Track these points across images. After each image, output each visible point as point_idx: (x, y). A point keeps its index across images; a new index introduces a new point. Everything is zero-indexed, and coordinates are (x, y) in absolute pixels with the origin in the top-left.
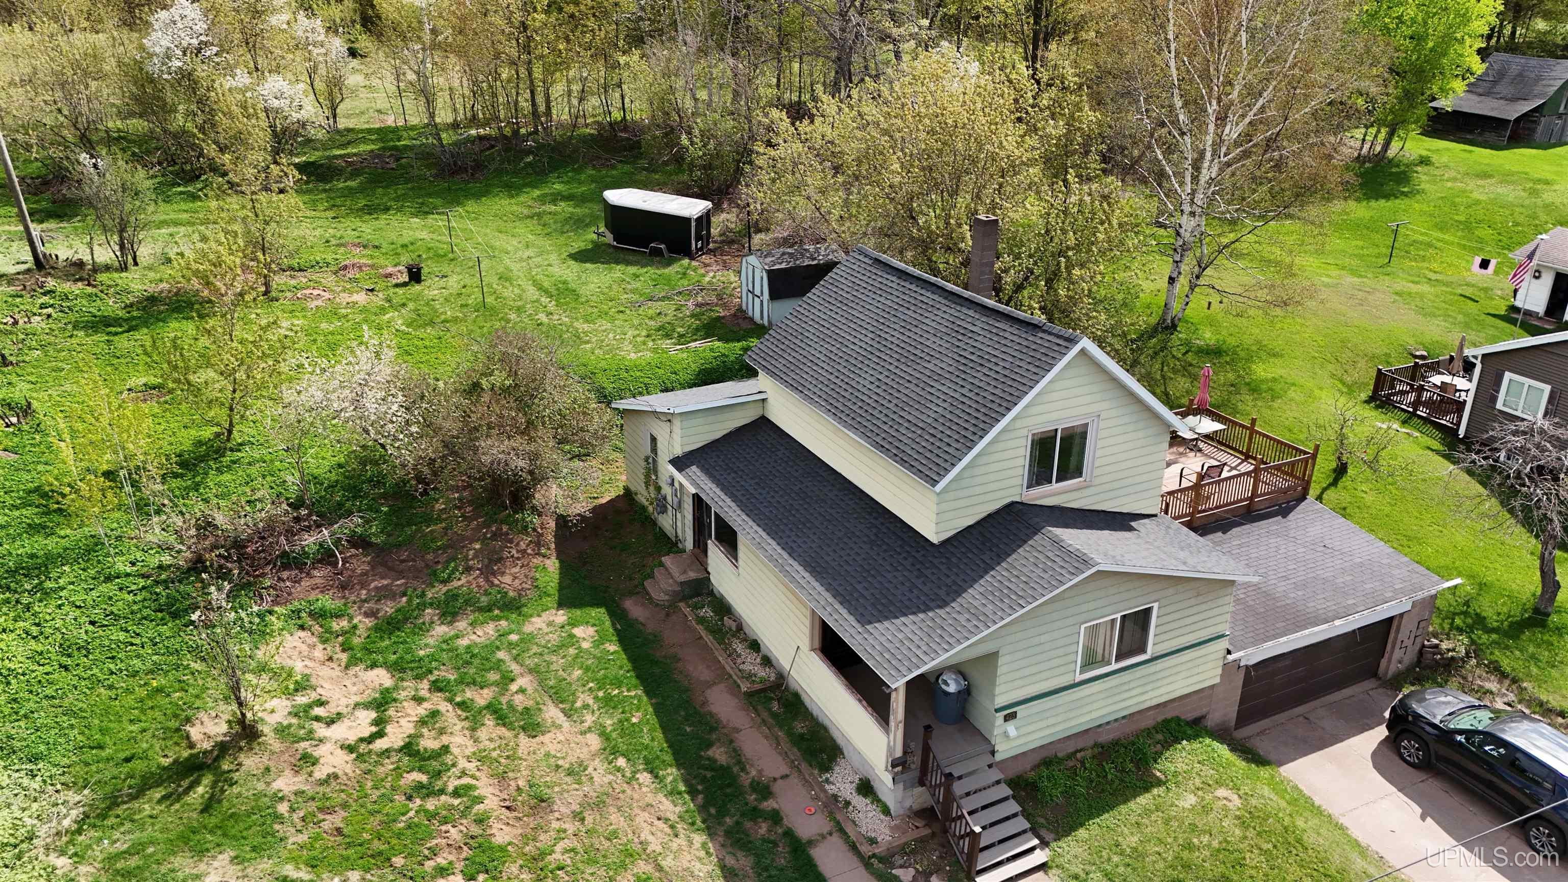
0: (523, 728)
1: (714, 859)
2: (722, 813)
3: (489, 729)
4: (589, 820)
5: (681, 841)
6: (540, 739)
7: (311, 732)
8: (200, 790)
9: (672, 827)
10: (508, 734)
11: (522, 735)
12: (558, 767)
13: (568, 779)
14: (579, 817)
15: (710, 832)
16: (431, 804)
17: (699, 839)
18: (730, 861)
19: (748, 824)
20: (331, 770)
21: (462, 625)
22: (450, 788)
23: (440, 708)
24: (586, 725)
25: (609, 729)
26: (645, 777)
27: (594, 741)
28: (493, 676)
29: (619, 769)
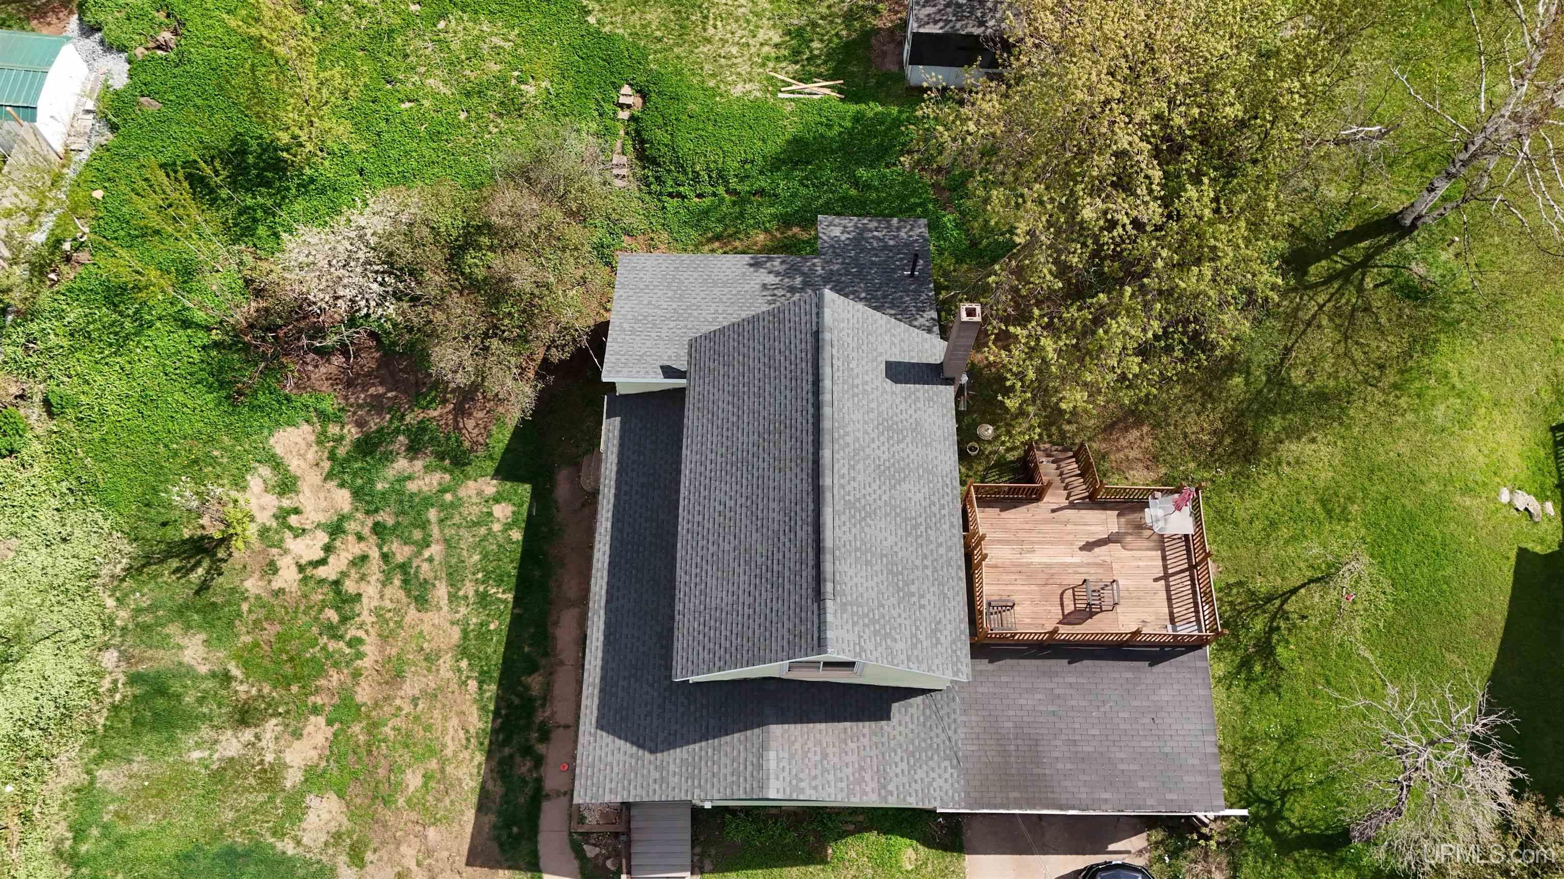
0: (416, 598)
1: (480, 779)
2: (506, 742)
3: (395, 590)
4: (421, 706)
5: (466, 754)
6: (423, 615)
7: (282, 540)
8: (200, 571)
9: (468, 740)
10: (405, 600)
11: (412, 606)
12: (422, 649)
13: (424, 664)
14: (415, 701)
15: (490, 754)
16: (332, 646)
17: (480, 758)
18: (490, 785)
19: (518, 759)
20: (283, 585)
21: (419, 464)
22: (348, 637)
23: (370, 553)
24: (458, 616)
25: (472, 627)
26: (473, 685)
27: (456, 634)
28: (417, 535)
29: (459, 670)
